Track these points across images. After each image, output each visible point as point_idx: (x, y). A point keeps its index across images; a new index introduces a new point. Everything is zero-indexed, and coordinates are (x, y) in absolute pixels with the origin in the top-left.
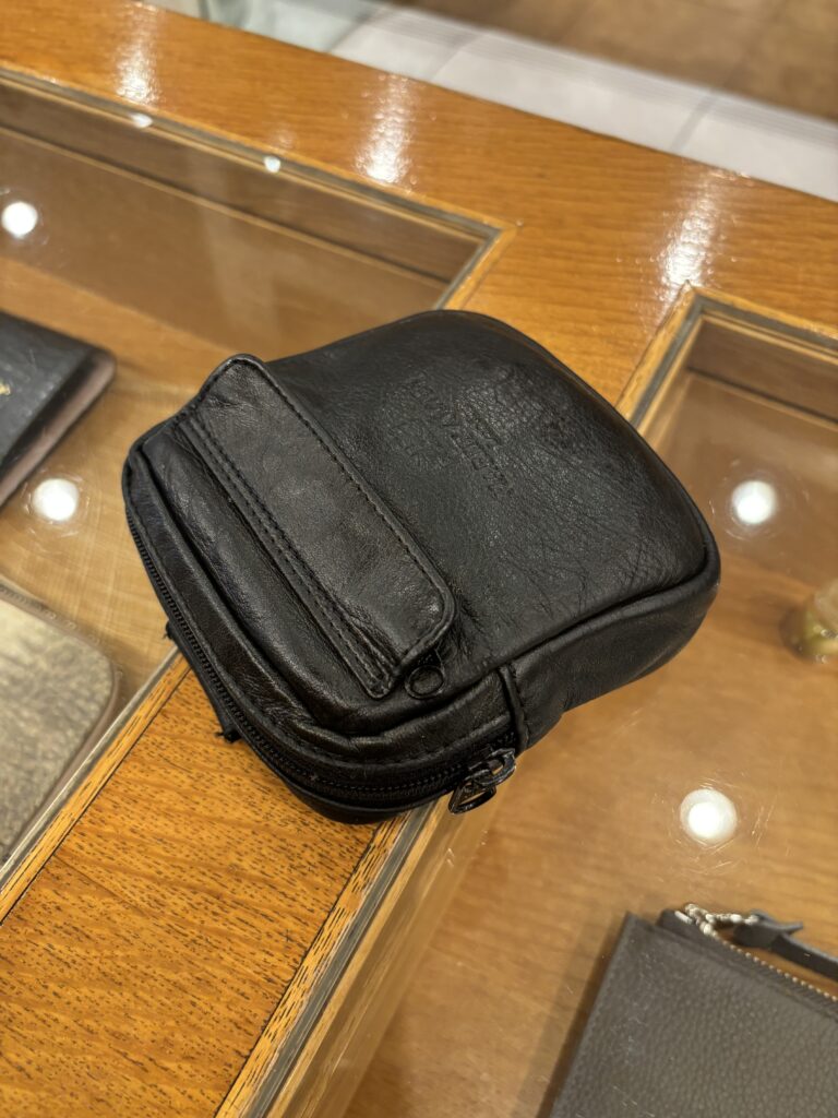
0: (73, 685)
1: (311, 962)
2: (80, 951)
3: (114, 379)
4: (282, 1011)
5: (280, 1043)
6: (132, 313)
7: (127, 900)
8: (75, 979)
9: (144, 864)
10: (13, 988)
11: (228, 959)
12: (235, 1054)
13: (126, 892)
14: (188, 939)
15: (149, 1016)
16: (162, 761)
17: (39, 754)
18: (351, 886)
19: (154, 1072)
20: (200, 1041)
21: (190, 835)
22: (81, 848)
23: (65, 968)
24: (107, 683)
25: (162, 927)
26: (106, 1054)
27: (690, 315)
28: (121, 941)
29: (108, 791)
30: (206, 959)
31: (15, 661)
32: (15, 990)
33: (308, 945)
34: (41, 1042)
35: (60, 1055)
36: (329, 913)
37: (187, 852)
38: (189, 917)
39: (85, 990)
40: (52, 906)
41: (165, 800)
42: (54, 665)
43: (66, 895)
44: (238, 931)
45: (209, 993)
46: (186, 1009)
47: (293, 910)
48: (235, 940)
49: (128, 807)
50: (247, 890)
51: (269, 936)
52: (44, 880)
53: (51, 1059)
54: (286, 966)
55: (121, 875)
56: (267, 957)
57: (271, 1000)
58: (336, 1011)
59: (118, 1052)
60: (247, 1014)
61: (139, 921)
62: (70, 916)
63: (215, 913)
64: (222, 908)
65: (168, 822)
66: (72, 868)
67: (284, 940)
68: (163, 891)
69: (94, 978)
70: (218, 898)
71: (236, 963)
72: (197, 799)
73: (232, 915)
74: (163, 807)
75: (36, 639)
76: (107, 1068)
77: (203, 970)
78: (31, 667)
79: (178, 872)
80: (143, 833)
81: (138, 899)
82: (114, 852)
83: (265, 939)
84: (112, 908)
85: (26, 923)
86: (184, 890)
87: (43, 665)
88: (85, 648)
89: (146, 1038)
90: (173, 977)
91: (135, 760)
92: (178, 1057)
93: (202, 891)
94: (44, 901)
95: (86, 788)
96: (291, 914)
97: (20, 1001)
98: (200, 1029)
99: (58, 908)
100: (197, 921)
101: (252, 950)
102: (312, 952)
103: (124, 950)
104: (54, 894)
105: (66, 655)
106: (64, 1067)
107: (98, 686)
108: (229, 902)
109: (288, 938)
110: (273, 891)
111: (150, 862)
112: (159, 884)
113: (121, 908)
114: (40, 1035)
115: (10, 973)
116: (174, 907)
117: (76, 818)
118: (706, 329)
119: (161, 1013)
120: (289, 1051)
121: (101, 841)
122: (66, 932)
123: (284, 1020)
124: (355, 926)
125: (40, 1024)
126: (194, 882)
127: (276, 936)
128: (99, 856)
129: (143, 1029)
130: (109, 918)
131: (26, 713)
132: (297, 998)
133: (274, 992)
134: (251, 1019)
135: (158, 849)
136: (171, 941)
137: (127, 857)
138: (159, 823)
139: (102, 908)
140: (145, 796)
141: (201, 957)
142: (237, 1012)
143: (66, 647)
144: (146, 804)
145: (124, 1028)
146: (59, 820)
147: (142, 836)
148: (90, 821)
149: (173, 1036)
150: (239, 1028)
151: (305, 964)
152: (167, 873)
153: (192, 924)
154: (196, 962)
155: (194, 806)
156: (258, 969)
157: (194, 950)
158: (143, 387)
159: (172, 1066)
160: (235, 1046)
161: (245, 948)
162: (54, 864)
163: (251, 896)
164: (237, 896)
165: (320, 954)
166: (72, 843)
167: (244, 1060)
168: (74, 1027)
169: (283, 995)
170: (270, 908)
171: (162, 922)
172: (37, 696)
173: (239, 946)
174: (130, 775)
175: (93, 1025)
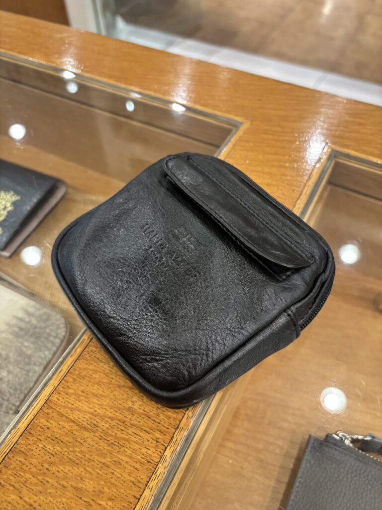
0: (48, 331)
1: (168, 453)
2: (59, 448)
3: (66, 194)
4: (155, 476)
5: (155, 492)
6: (74, 165)
7: (80, 424)
8: (56, 462)
9: (88, 407)
10: (27, 466)
11: (129, 452)
12: (133, 497)
13: (80, 420)
14: (110, 442)
15: (91, 479)
16: (96, 359)
17: (32, 363)
18: (186, 417)
20: (116, 491)
21: (110, 394)
22: (59, 400)
23: (52, 456)
24: (64, 330)
25: (97, 437)
26: (72, 498)
27: (329, 158)
28: (78, 444)
29: (71, 373)
30: (118, 452)
31: (21, 320)
32: (28, 467)
33: (166, 445)
34: (41, 492)
36: (176, 429)
37: (108, 402)
39: (61, 467)
40: (45, 427)
41: (97, 377)
42: (39, 322)
43: (52, 421)
44: (133, 438)
45: (120, 468)
47: (158, 428)
48: (132, 443)
49: (81, 381)
50: (137, 419)
51: (148, 441)
52: (41, 415)
53: (45, 500)
54: (156, 455)
55: (77, 412)
56: (147, 450)
57: (149, 471)
58: (180, 477)
59: (77, 496)
60: (138, 478)
62: (54, 432)
63: (122, 430)
64: (125, 428)
65: (99, 388)
66: (54, 409)
67: (155, 442)
68: (97, 420)
69: (65, 461)
70: (123, 423)
71: (133, 454)
72: (113, 377)
74: (96, 380)
75: (31, 310)
76: (72, 505)
77: (117, 457)
78: (29, 322)
79: (104, 410)
80: (87, 393)
81: (85, 424)
82: (74, 401)
83: (146, 443)
84: (74, 428)
85: (33, 435)
86: (107, 419)
87: (34, 321)
88: (54, 314)
89: (91, 489)
91: (83, 359)
92: (106, 499)
93: (116, 419)
94: (41, 425)
95: (60, 372)
96: (158, 430)
97: (30, 473)
98: (116, 485)
99: (48, 428)
100: (114, 434)
101: (140, 447)
102: (168, 448)
103: (80, 448)
104: (46, 421)
105: (44, 317)
106: (51, 504)
107: (59, 331)
108: (128, 424)
109: (157, 441)
110: (149, 419)
111: (91, 406)
112: (95, 416)
113: (78, 428)
114: (40, 489)
115: (26, 459)
116: (102, 427)
117: (56, 386)
118: (337, 164)
119: (97, 477)
120: (158, 496)
121: (68, 396)
122: (52, 439)
123: (156, 481)
124: (189, 435)
125: (40, 483)
126: (111, 415)
127: (151, 441)
128: (67, 403)
129: (89, 485)
130: (72, 433)
131: (26, 344)
132: (162, 470)
133: (151, 467)
134: (140, 480)
135: (95, 400)
136: (102, 443)
137: (80, 404)
138: (94, 388)
139: (69, 428)
140: (88, 375)
141: (116, 451)
142: (133, 477)
143: (45, 313)
144: (89, 379)
146: (48, 387)
147: (87, 394)
148: (63, 387)
149: (103, 489)
150: (135, 485)
151: (165, 454)
152: (99, 411)
154: (114, 453)
155: (111, 380)
156: (143, 457)
157: (112, 447)
158: (79, 197)
160: (133, 493)
161: (137, 447)
162: (46, 408)
163: (139, 422)
164: (132, 422)
165: (172, 449)
166: (54, 398)
167: (138, 500)
169: (155, 469)
170: (148, 427)
171: (97, 435)
172: (31, 336)
173: (133, 445)
174: (81, 366)
175: (65, 484)
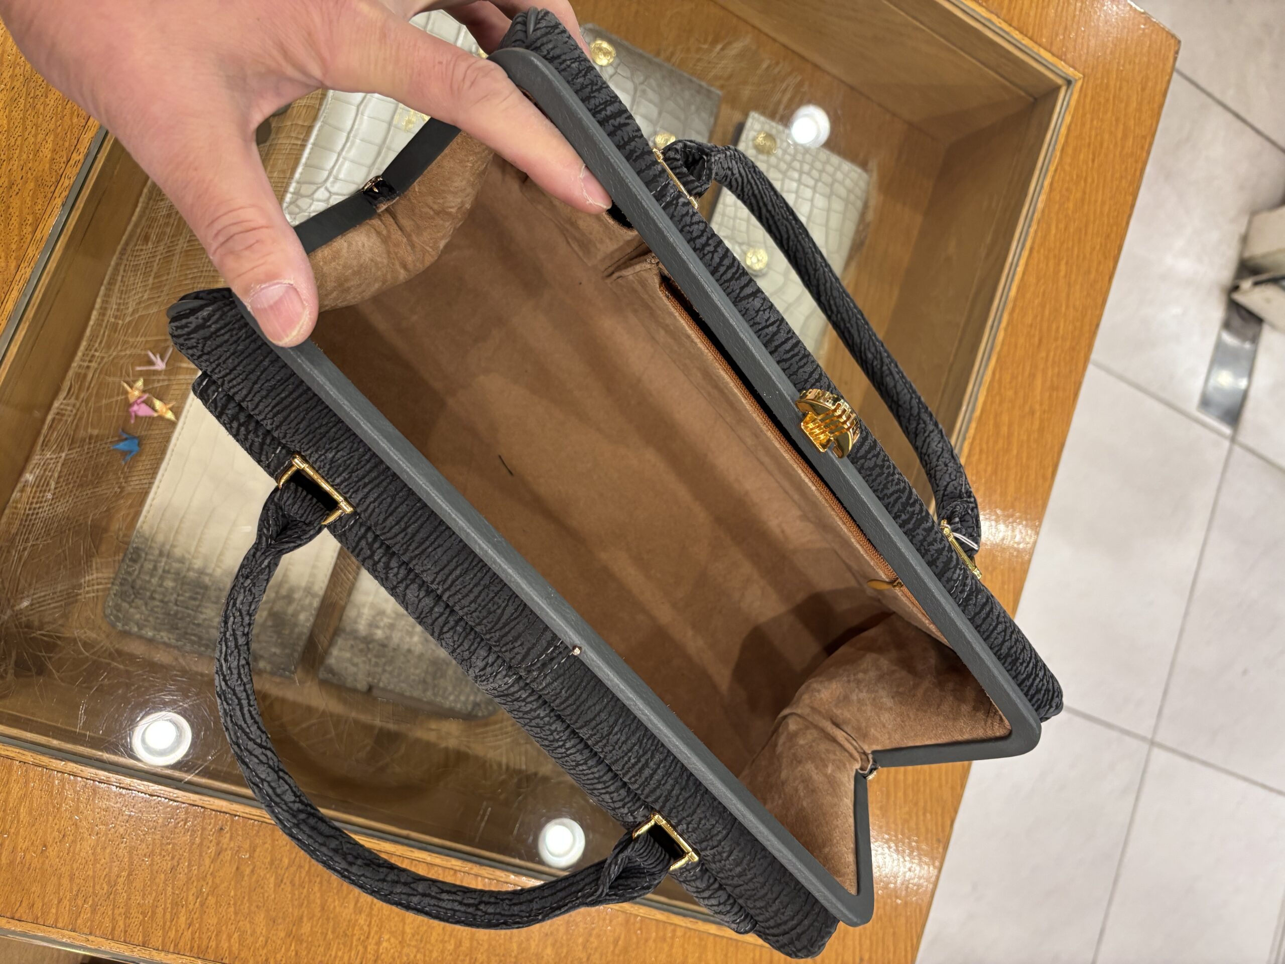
19: (289, 940)
35: (290, 896)
38: (357, 928)
46: (317, 944)
61: (352, 906)
73: (360, 948)
90: (329, 933)
145: (305, 919)
153: (353, 930)
159: (293, 947)
168: (303, 896)
